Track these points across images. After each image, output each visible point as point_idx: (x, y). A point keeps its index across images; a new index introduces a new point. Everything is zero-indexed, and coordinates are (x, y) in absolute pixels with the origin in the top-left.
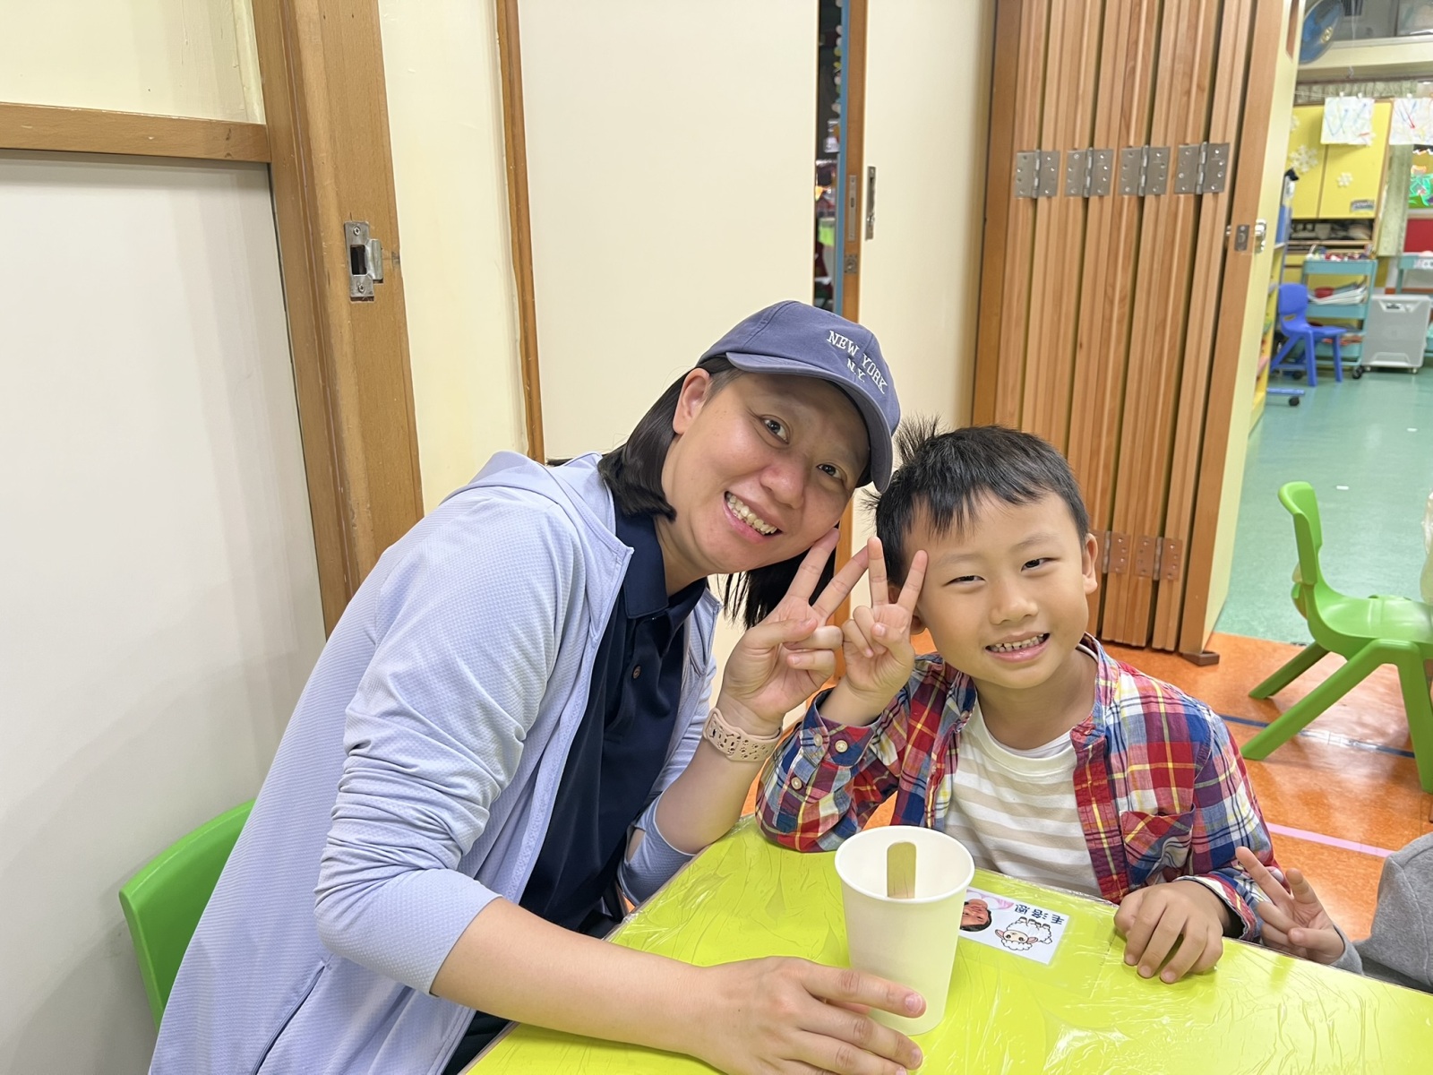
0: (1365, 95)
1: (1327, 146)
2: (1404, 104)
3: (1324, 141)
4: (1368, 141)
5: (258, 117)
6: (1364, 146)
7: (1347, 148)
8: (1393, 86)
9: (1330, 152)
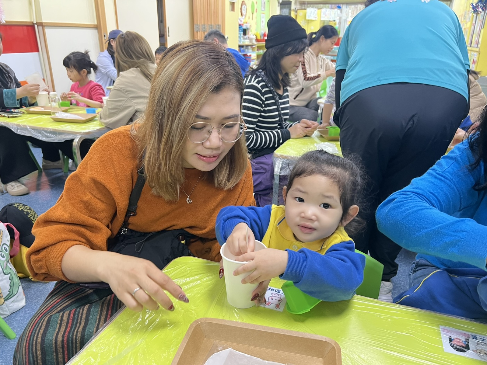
0: (316, 7)
1: (308, 20)
2: (323, 10)
3: (307, 18)
4: (316, 19)
5: (96, 23)
6: (315, 20)
7: (312, 21)
8: (325, 5)
9: (309, 21)
